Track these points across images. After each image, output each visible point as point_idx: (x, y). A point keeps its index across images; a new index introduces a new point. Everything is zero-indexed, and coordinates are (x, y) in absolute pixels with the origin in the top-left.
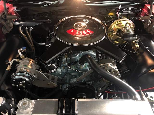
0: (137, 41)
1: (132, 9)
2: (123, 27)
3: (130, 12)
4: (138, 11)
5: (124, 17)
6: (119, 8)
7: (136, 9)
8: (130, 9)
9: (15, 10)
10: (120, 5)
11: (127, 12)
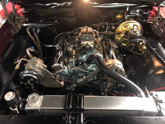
0: (144, 43)
1: (139, 11)
2: (131, 29)
3: (138, 14)
4: (145, 13)
5: (132, 19)
6: (127, 11)
7: (144, 11)
8: (138, 11)
9: (23, 12)
10: (128, 7)
11: (135, 15)
